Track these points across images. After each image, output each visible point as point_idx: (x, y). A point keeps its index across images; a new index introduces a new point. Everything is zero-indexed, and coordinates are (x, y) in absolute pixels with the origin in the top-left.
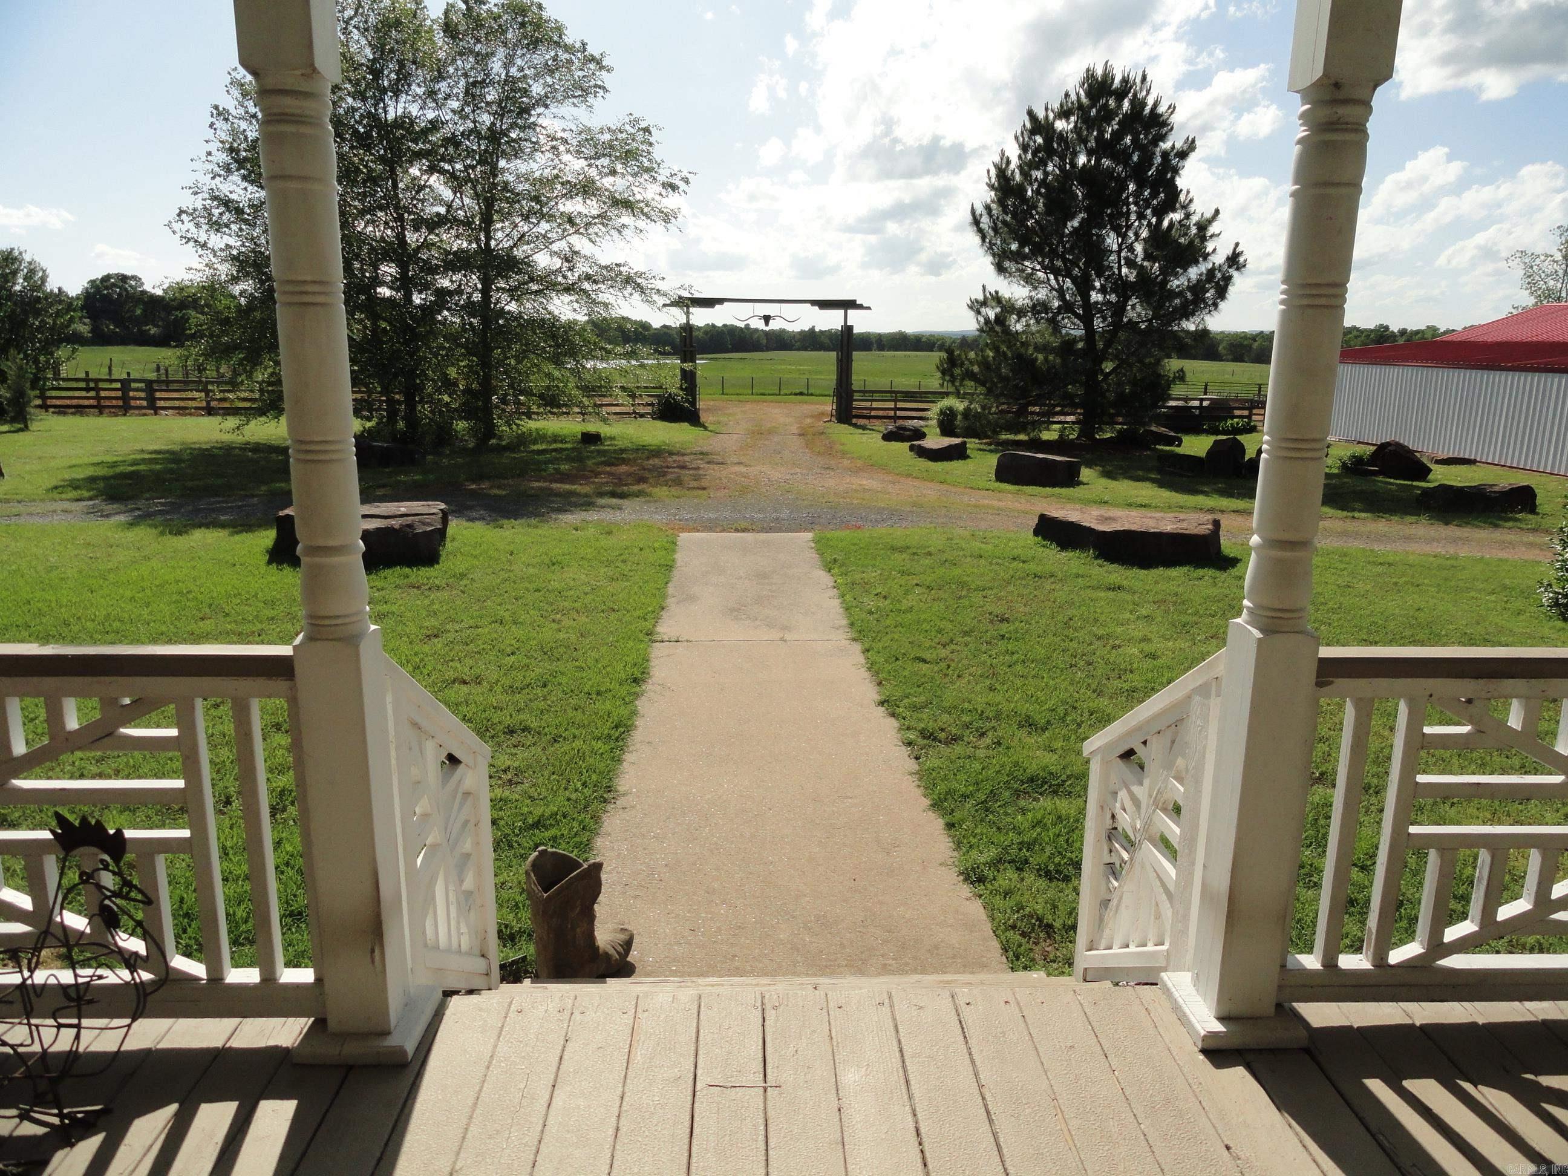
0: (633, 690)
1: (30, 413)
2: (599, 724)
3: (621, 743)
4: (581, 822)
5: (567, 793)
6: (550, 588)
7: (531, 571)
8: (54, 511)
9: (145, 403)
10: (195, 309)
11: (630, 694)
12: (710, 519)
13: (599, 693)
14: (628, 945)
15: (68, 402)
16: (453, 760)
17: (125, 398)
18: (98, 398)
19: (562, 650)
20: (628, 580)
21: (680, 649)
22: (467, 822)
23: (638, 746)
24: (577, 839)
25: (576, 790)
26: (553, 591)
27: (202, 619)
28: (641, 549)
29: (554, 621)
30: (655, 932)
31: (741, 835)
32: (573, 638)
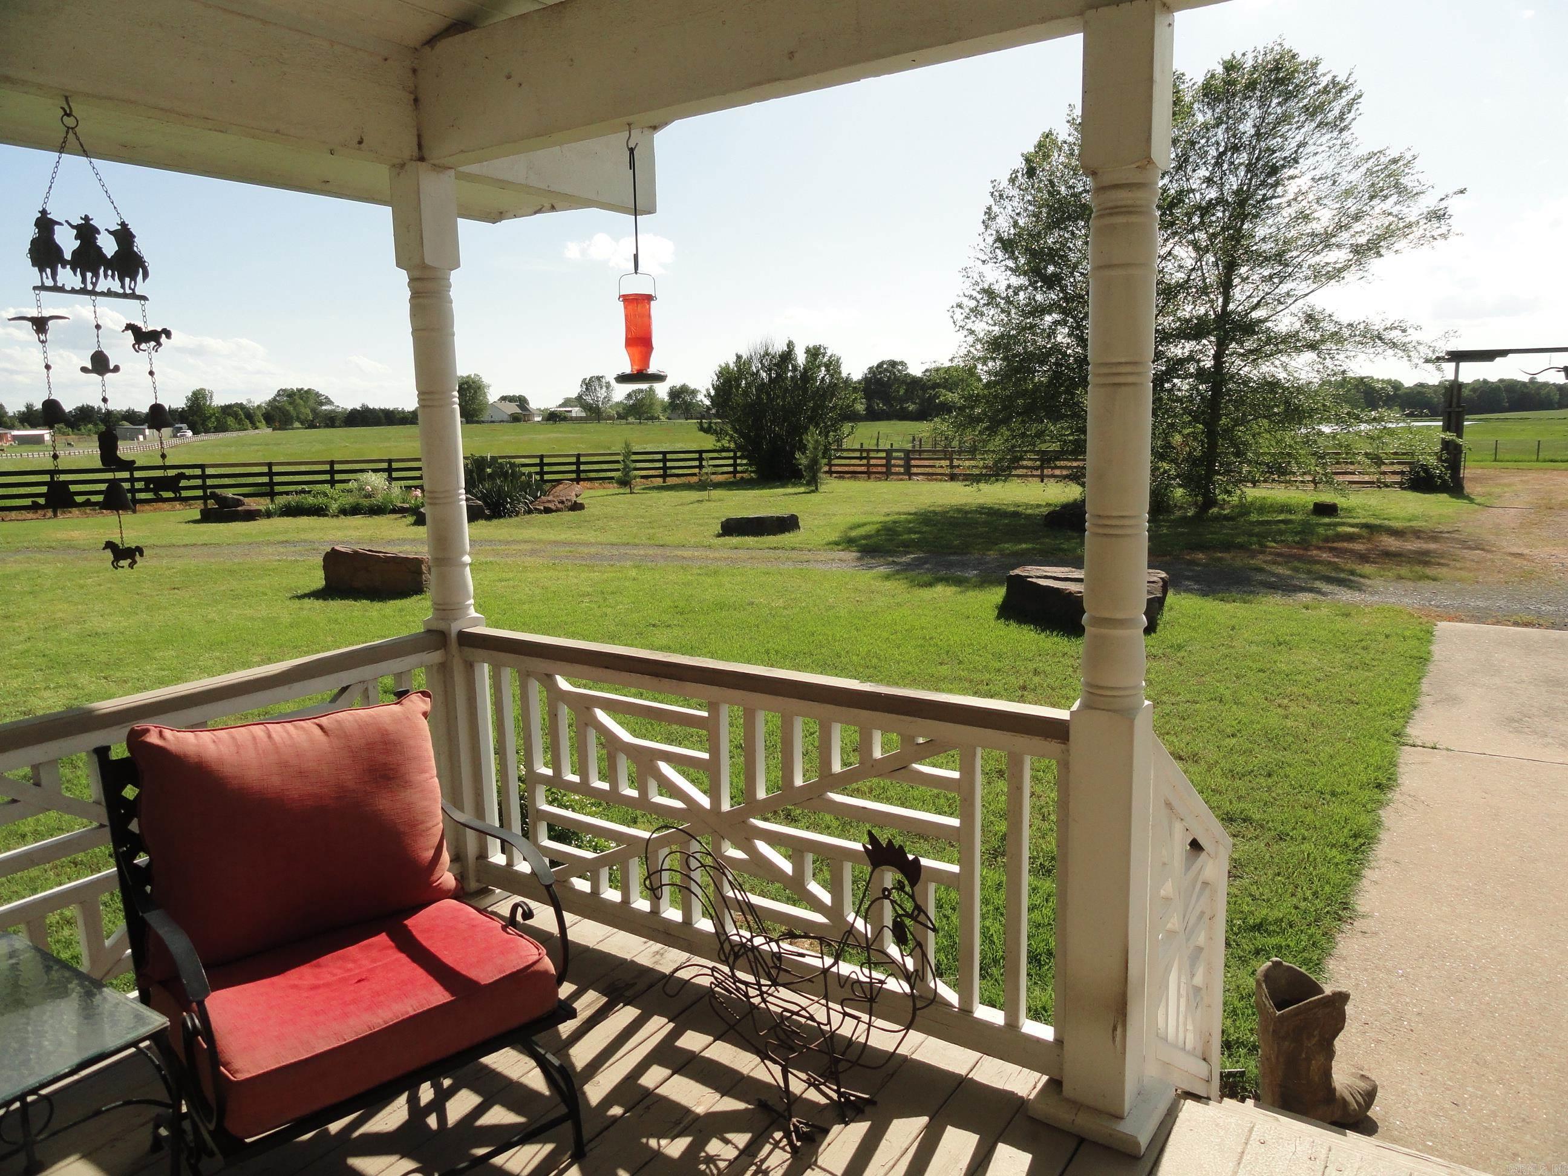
0: (1376, 797)
1: (820, 478)
2: (1334, 828)
3: (1360, 856)
4: (1311, 936)
5: (1295, 900)
6: (1277, 670)
7: (1254, 648)
8: (833, 560)
9: (902, 470)
10: (945, 387)
11: (1372, 800)
12: (1478, 608)
13: (1333, 794)
14: (1370, 1096)
15: (846, 469)
16: (1195, 845)
17: (888, 466)
18: (868, 465)
19: (1290, 739)
20: (1369, 670)
21: (1438, 757)
22: (1203, 913)
23: (1382, 863)
24: (1305, 955)
25: (1305, 899)
26: (1280, 673)
27: (941, 664)
28: (1387, 636)
29: (1280, 706)
30: (1404, 1092)
31: (1525, 1003)
32: (1303, 728)
